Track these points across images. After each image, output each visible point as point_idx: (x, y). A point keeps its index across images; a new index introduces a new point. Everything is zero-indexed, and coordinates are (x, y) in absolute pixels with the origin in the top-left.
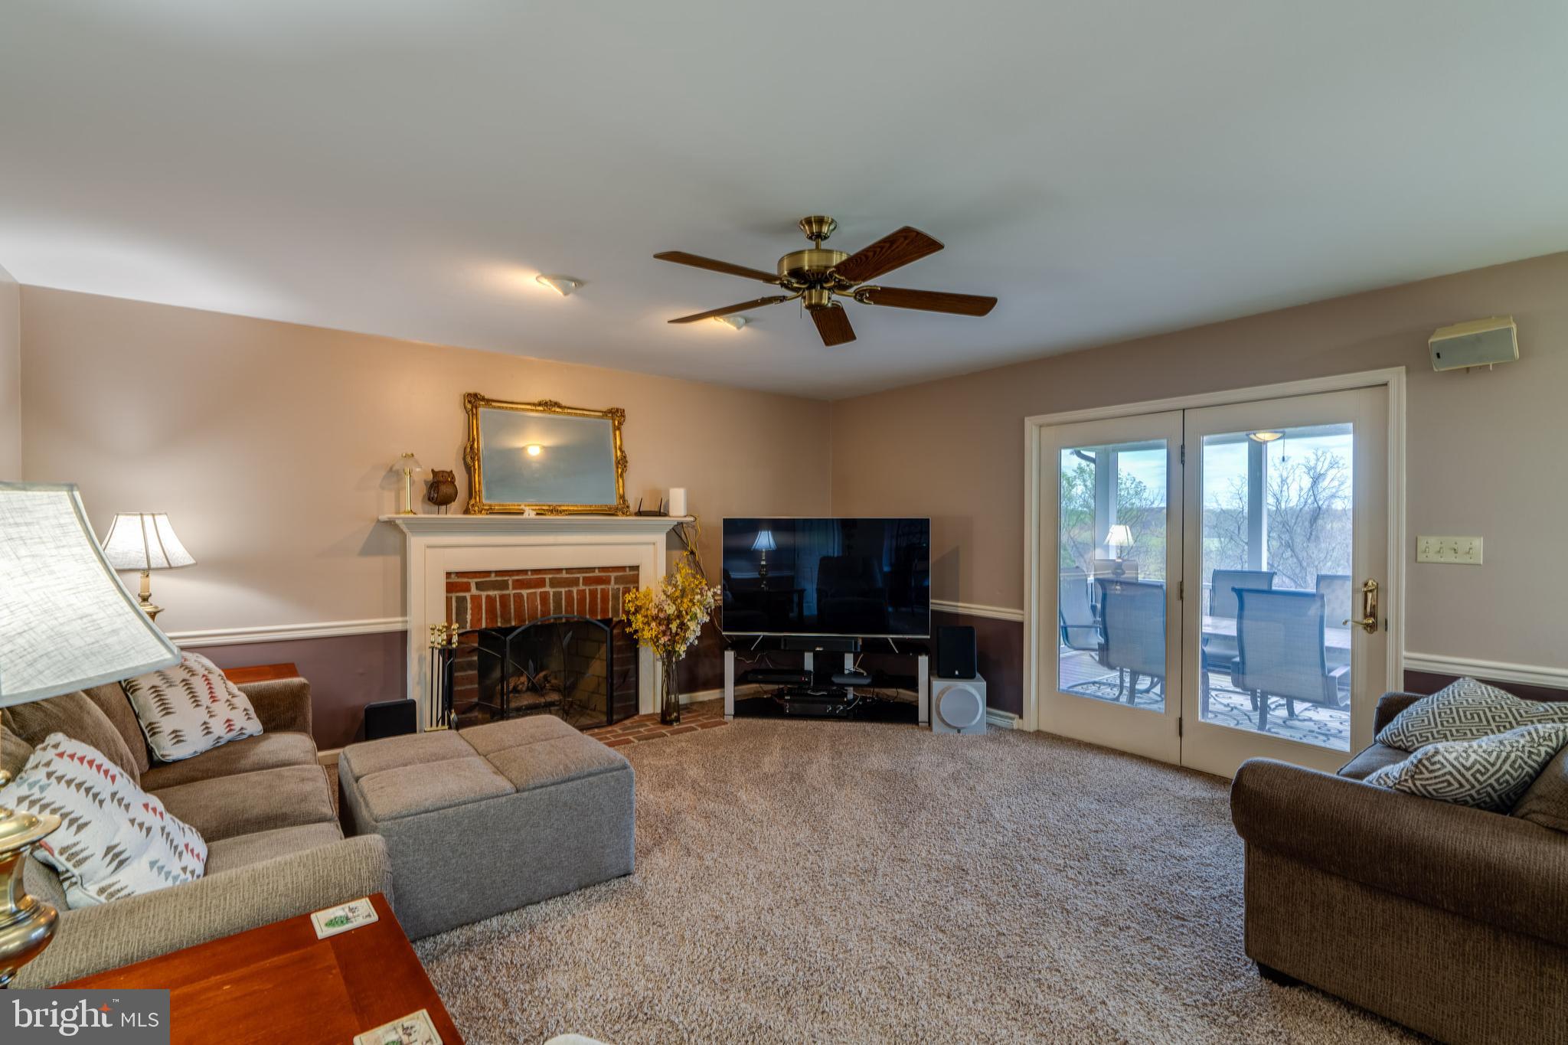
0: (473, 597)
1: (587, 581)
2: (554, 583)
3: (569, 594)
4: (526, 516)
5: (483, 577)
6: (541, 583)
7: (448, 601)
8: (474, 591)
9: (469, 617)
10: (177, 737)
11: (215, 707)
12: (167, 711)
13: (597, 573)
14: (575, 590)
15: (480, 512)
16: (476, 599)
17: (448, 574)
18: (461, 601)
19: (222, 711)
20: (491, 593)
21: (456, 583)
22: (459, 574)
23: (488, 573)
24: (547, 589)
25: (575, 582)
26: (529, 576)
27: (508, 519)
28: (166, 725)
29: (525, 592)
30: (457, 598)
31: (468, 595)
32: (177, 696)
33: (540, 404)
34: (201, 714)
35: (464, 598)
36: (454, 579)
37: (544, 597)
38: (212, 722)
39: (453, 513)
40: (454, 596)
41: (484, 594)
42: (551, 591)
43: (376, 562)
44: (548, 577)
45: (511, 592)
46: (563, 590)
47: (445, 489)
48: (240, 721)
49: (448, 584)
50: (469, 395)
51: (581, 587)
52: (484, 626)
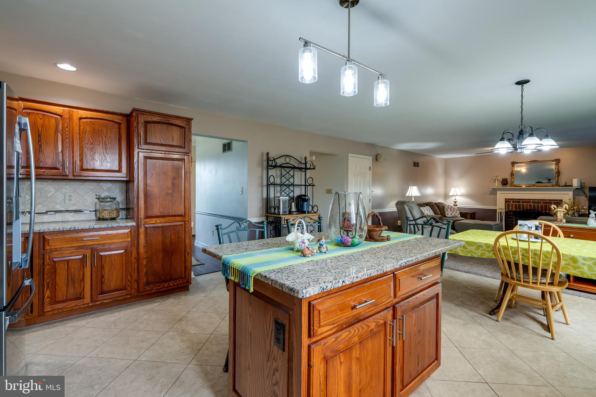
0: (511, 204)
1: (543, 203)
2: (533, 202)
3: (538, 206)
4: (523, 187)
5: (514, 200)
6: (530, 202)
7: (505, 204)
8: (512, 203)
9: (510, 208)
10: (448, 214)
11: (454, 212)
12: (447, 211)
13: (547, 201)
14: (540, 205)
15: (513, 186)
16: (512, 205)
17: (505, 199)
18: (509, 205)
19: (454, 213)
20: (516, 203)
21: (507, 201)
22: (508, 199)
23: (515, 199)
24: (531, 204)
25: (540, 203)
26: (526, 200)
27: (519, 188)
28: (447, 212)
29: (525, 204)
30: (508, 204)
31: (510, 203)
32: (449, 210)
33: (531, 161)
34: (452, 212)
35: (509, 204)
36: (507, 200)
37: (530, 206)
38: (453, 214)
39: (508, 187)
40: (507, 203)
41: (514, 204)
42: (532, 204)
43: (492, 196)
44: (531, 201)
45: (521, 203)
46: (536, 204)
47: (505, 182)
48: (456, 215)
49: (505, 201)
50: (512, 162)
51: (542, 204)
52: (514, 210)
